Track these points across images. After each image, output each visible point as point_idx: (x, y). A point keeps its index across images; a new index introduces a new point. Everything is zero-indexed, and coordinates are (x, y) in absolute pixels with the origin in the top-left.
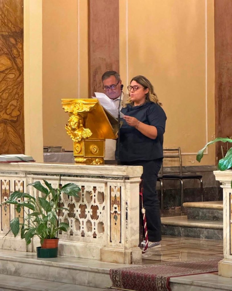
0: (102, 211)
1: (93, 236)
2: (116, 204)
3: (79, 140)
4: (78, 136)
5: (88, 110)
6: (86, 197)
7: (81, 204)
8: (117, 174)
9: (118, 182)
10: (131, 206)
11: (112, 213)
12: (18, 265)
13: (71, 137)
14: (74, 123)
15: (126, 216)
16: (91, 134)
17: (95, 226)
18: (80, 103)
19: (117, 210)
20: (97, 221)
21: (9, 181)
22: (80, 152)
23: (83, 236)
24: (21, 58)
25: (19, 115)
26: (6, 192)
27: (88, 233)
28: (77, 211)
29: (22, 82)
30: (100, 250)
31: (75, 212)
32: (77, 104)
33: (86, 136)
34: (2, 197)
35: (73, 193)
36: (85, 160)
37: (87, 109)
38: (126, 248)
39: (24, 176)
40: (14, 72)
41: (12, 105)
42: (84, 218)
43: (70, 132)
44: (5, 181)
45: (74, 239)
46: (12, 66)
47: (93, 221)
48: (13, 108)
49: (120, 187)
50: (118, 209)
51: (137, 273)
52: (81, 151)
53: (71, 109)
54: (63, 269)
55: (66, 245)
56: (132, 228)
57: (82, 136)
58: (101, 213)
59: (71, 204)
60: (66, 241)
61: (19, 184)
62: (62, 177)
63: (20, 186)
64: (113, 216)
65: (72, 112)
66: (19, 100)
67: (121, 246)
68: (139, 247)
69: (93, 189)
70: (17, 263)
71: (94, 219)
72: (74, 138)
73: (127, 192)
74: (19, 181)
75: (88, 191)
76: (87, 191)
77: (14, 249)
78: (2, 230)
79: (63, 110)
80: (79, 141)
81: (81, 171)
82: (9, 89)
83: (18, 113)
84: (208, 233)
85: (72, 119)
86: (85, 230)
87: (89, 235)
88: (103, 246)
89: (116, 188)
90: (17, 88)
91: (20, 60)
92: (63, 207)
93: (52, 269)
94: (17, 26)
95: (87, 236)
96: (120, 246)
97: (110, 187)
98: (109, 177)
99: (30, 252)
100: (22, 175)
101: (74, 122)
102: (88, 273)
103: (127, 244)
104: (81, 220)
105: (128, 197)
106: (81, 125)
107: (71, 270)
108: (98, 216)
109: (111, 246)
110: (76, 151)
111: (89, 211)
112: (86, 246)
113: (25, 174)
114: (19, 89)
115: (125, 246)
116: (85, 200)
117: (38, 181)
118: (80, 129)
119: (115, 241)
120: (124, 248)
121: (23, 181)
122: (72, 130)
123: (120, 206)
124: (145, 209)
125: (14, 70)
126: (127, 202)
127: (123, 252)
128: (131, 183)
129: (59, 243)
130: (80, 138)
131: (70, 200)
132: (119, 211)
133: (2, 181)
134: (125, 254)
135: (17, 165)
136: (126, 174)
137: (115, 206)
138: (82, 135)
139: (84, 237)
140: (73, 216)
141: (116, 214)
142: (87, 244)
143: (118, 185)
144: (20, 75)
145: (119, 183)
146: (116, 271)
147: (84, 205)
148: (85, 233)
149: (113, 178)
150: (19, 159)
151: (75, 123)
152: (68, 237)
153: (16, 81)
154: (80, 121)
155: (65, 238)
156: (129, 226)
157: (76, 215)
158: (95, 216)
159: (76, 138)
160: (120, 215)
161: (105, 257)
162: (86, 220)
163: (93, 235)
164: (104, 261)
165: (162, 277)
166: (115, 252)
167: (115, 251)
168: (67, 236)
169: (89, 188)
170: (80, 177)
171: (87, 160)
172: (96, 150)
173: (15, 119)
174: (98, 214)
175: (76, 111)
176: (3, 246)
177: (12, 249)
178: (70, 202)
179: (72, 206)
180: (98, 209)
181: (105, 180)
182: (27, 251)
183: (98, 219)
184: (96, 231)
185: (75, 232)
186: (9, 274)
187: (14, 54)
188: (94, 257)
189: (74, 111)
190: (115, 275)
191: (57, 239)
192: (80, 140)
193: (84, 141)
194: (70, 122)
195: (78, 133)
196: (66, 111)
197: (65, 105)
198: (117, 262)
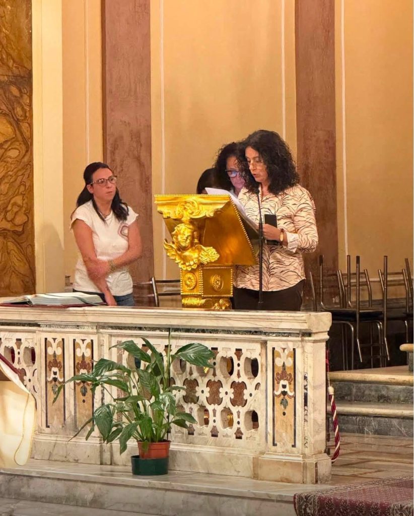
0: (254, 392)
1: (234, 436)
2: (285, 380)
3: (193, 267)
4: (193, 260)
5: (212, 215)
6: (221, 368)
7: (210, 380)
8: (290, 328)
9: (289, 341)
10: (314, 383)
11: (276, 396)
12: (100, 489)
13: (177, 262)
14: (185, 238)
15: (303, 400)
16: (217, 256)
17: (239, 417)
18: (194, 202)
19: (287, 390)
20: (243, 410)
21: (63, 340)
22: (194, 288)
23: (215, 434)
24: (29, 122)
25: (26, 222)
26: (55, 361)
27: (225, 429)
28: (203, 392)
29: (30, 164)
30: (252, 459)
31: (199, 394)
32: (188, 204)
33: (208, 260)
34: (48, 369)
35: (201, 361)
36: (203, 301)
37: (207, 211)
38: (304, 456)
39: (95, 331)
40: (17, 147)
41: (15, 204)
42: (216, 405)
43: (173, 253)
44: (54, 339)
45: (196, 441)
46: (14, 136)
47: (234, 410)
48: (17, 210)
49: (294, 350)
50: (290, 388)
51: (350, 501)
52: (196, 285)
53: (177, 212)
54: (194, 495)
55: (180, 452)
56: (315, 420)
57: (199, 260)
58: (251, 395)
59: (189, 379)
60: (181, 446)
61: (83, 346)
62: (173, 333)
63: (86, 348)
64: (278, 401)
65: (180, 218)
66: (26, 195)
67: (296, 453)
68: (325, 452)
69: (235, 354)
70: (96, 486)
71: (236, 406)
72: (182, 264)
73: (307, 357)
74: (83, 340)
75: (225, 356)
76: (222, 357)
77: (75, 460)
78: (48, 427)
79: (160, 215)
80: (192, 269)
81: (215, 321)
82: (11, 176)
83: (25, 218)
84: (379, 425)
85: (180, 230)
86: (219, 425)
87: (227, 434)
88: (258, 453)
89: (286, 351)
90: (22, 174)
91: (27, 125)
92: (174, 385)
93: (169, 494)
94: (23, 66)
95: (223, 436)
96: (292, 452)
97: (274, 349)
98: (271, 333)
99: (106, 464)
100: (90, 330)
101: (184, 235)
102: (246, 502)
103: (306, 449)
104: (210, 408)
105: (309, 368)
106: (196, 241)
107: (210, 497)
108: (246, 401)
109: (276, 452)
110: (186, 286)
111: (226, 393)
112: (223, 453)
113: (96, 328)
114: (26, 176)
115: (303, 453)
116: (218, 372)
117: (130, 339)
118: (194, 248)
119: (283, 444)
120: (301, 456)
121: (92, 341)
122: (179, 250)
123: (293, 382)
124: (333, 387)
125: (17, 143)
126: (306, 376)
127: (302, 462)
128: (315, 342)
129: (170, 449)
130: (195, 263)
131: (188, 373)
132: (291, 392)
133: (48, 339)
134: (305, 466)
135: (83, 312)
136: (307, 328)
137: (282, 382)
138: (200, 258)
139: (217, 438)
140: (195, 400)
141: (286, 396)
142: (224, 450)
143: (288, 347)
144: (27, 151)
145: (291, 343)
146: (306, 497)
147: (216, 381)
148: (218, 430)
149: (279, 334)
150: (80, 301)
151: (187, 238)
152: (185, 438)
153: (21, 162)
154: (195, 233)
155: (178, 439)
156: (311, 416)
157: (200, 398)
158: (238, 400)
159: (187, 264)
160: (293, 398)
161: (263, 472)
162: (219, 408)
163: (235, 434)
164: (263, 480)
165: (402, 507)
166: (285, 463)
167: (284, 461)
168: (182, 437)
169: (227, 352)
170: (211, 333)
171: (206, 301)
172: (219, 284)
173: (20, 229)
174: (246, 396)
175: (186, 217)
176: (51, 454)
177: (71, 460)
178: (187, 377)
179: (192, 384)
180: (246, 389)
181: (263, 337)
182: (101, 464)
183: (245, 405)
184: (242, 427)
185: (198, 428)
186: (81, 505)
187: (17, 116)
188: (239, 472)
189: (184, 216)
190: (305, 503)
191: (168, 442)
192: (195, 267)
193: (202, 270)
194: (177, 236)
195: (191, 254)
196: (165, 216)
197: (163, 205)
198: (289, 481)
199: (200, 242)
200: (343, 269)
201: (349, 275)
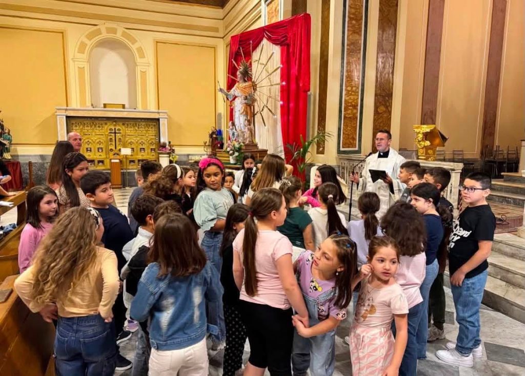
4: (422, 145)
10: (454, 186)
13: (418, 145)
15: (450, 191)
16: (430, 144)
24: (391, 107)
29: (390, 118)
32: (423, 128)
33: (427, 145)
36: (425, 157)
37: (428, 130)
43: (417, 143)
52: (423, 153)
53: (419, 131)
57: (424, 145)
79: (414, 131)
82: (384, 121)
85: (419, 136)
94: (390, 91)
106: (424, 139)
110: (420, 153)
114: (389, 121)
118: (423, 141)
125: (387, 113)
128: (456, 173)
136: (453, 168)
144: (389, 115)
151: (421, 138)
153: (387, 118)
154: (424, 137)
156: (452, 197)
172: (431, 153)
175: (422, 132)
187: (387, 105)
192: (423, 147)
193: (425, 148)
194: (418, 138)
195: (423, 143)
197: (415, 128)
199: (426, 140)
200: (495, 149)
201: (496, 151)
